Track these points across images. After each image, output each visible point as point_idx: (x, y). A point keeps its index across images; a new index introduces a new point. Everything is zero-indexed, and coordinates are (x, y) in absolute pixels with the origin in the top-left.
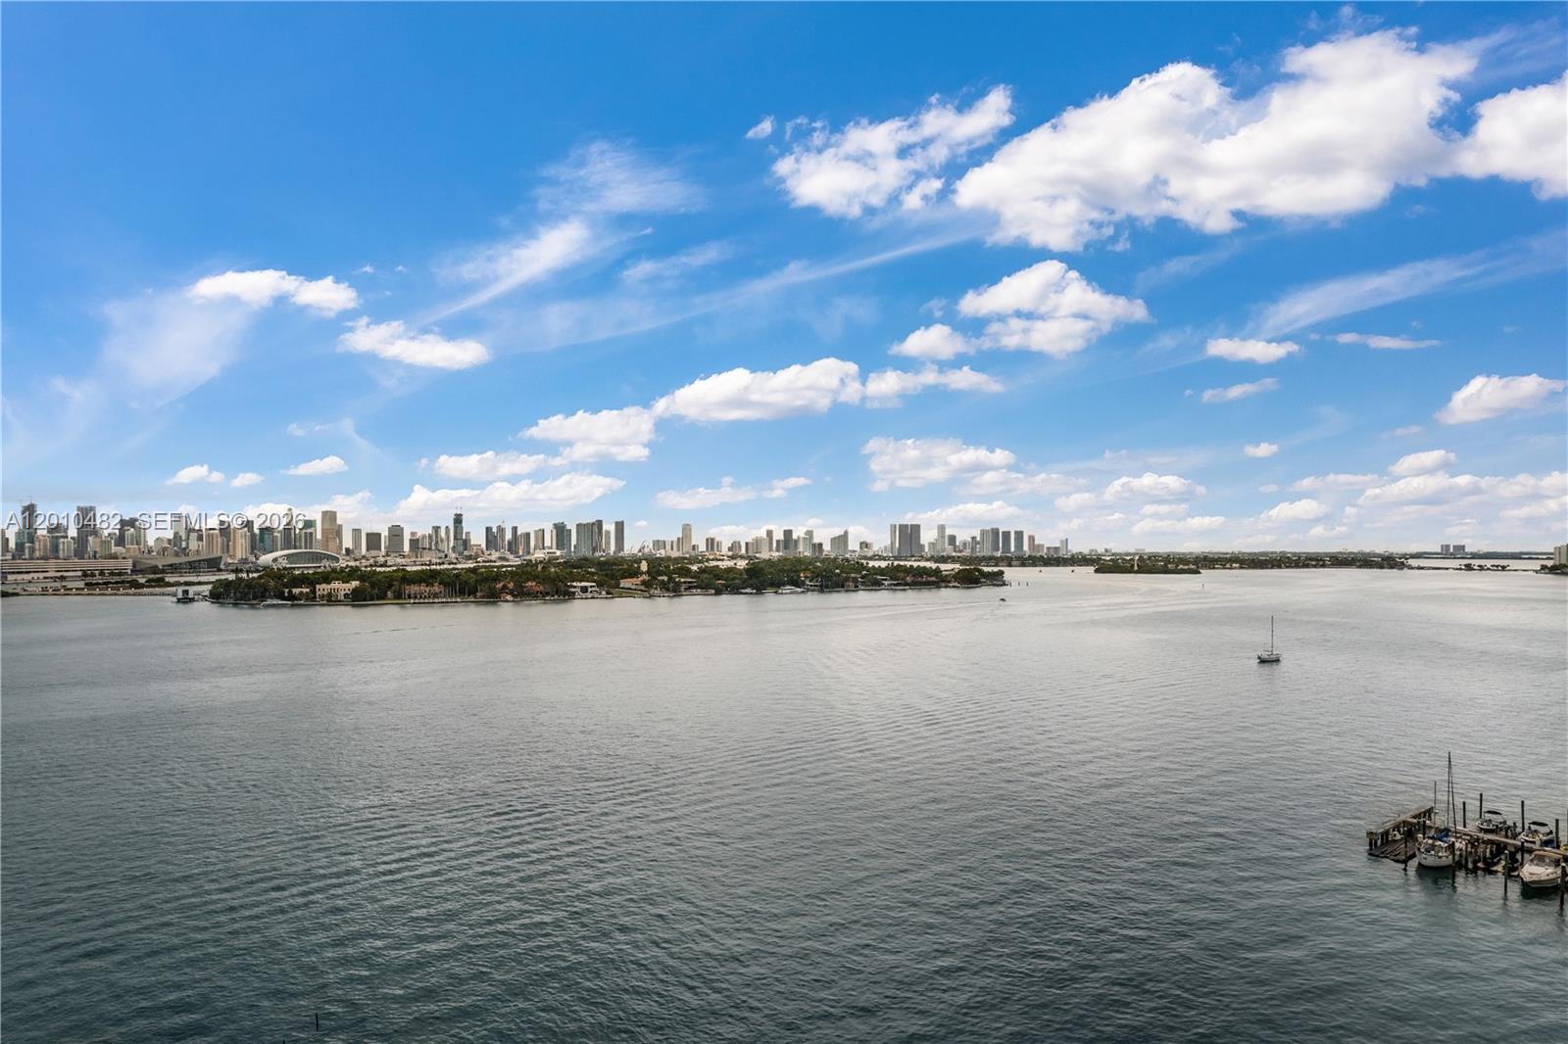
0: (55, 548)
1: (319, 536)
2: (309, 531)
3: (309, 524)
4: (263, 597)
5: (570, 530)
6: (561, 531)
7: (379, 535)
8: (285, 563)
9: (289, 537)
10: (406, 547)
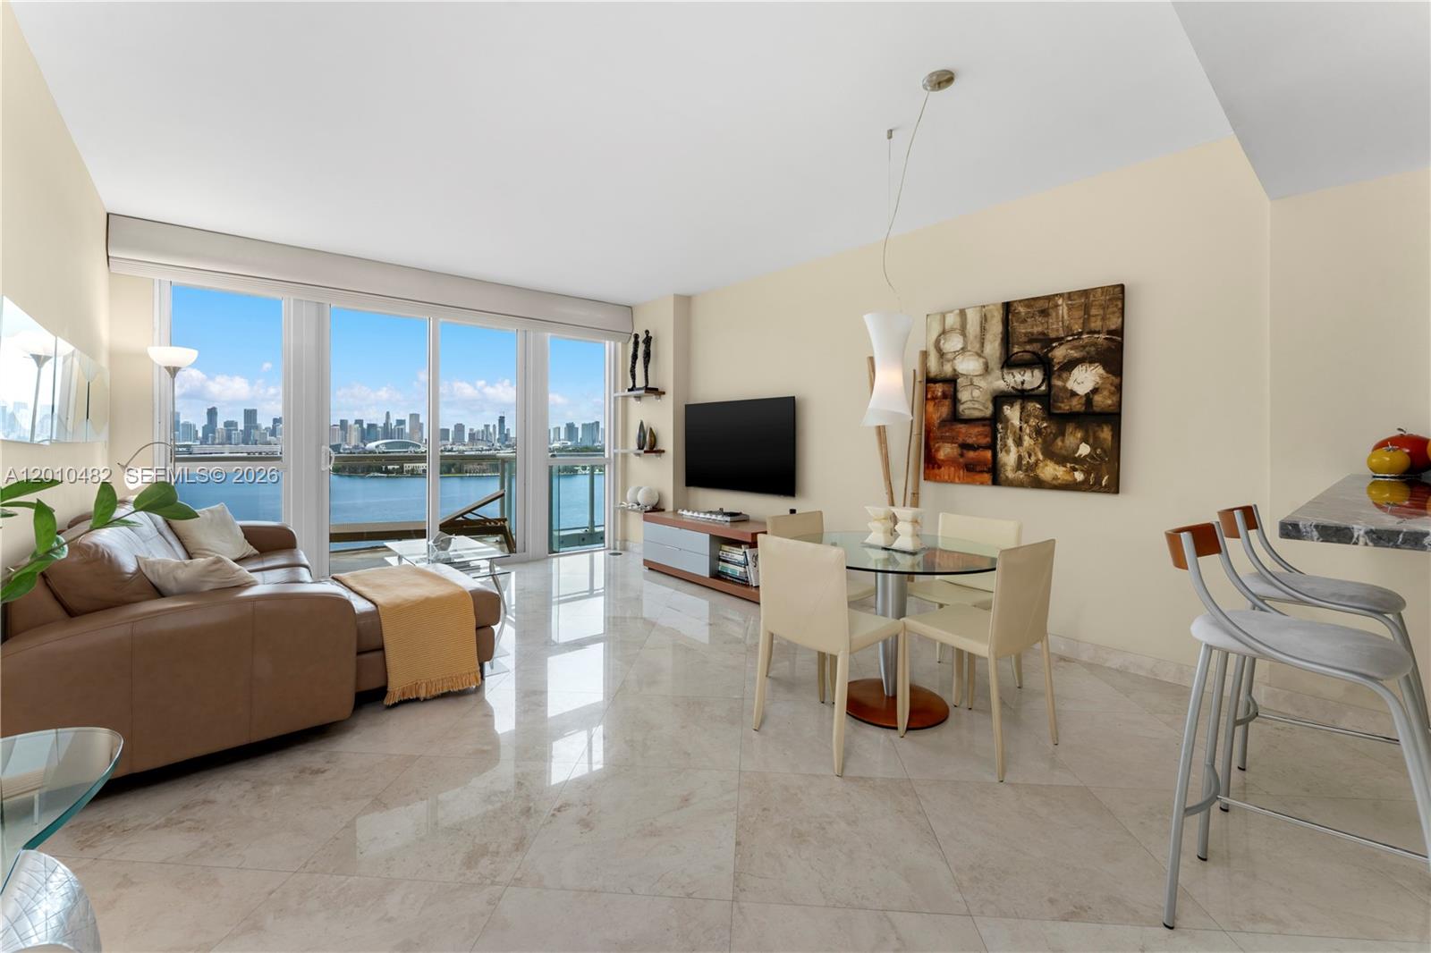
0: (229, 437)
1: (407, 430)
2: (400, 427)
3: (400, 422)
4: (369, 472)
5: (577, 428)
6: (571, 428)
7: (448, 430)
8: (383, 449)
9: (387, 432)
10: (467, 439)
